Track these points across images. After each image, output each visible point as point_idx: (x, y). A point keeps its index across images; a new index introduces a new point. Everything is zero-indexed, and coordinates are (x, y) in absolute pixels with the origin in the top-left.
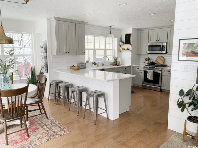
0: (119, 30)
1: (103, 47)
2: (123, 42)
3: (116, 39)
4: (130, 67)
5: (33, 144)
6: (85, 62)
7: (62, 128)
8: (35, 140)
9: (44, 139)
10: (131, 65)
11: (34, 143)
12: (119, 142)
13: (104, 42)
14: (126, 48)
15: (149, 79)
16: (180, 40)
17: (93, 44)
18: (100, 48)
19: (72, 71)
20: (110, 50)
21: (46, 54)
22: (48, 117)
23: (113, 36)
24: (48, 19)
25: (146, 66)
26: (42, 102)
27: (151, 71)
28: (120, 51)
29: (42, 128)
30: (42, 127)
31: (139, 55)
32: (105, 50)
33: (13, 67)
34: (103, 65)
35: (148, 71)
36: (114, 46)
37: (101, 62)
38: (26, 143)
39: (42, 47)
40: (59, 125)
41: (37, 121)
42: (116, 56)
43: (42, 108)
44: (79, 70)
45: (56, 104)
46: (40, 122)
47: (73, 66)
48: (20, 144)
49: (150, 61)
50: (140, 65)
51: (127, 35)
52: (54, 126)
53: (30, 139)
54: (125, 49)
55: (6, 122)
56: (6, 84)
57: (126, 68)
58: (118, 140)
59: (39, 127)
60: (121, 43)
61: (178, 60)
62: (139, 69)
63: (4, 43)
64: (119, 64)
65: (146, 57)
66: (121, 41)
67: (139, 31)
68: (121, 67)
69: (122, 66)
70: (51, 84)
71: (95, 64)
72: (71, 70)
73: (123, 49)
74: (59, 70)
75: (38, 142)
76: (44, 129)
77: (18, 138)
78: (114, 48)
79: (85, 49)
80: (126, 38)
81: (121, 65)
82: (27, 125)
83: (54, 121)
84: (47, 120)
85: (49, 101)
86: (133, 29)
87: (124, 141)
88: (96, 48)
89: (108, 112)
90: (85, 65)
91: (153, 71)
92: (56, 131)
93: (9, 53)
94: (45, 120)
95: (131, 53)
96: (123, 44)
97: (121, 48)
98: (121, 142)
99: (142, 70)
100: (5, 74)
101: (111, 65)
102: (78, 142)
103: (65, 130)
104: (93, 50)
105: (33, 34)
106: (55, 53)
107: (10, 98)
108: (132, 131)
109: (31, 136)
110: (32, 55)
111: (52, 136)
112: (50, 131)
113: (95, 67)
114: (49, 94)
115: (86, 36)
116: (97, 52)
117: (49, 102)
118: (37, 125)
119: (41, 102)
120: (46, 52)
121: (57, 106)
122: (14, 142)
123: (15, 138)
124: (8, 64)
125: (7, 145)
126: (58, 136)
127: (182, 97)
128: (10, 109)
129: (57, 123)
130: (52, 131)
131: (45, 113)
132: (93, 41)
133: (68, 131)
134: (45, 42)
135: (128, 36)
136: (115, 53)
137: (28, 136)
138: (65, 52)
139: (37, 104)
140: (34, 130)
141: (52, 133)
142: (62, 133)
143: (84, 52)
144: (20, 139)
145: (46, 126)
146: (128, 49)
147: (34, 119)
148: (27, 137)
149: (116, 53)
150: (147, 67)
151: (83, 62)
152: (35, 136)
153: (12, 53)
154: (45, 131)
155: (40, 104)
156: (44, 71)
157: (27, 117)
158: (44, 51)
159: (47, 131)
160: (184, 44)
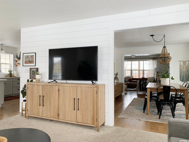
0: (15, 48)
2: (18, 58)
3: (12, 55)
16: (23, 54)
20: (6, 64)
28: (16, 65)
36: (10, 61)
42: (12, 69)
54: (20, 64)
60: (16, 59)
61: (23, 66)
64: (13, 76)
66: (17, 57)
68: (13, 78)
73: (18, 64)
78: (10, 63)
101: (5, 77)
136: (11, 66)
160: (25, 56)
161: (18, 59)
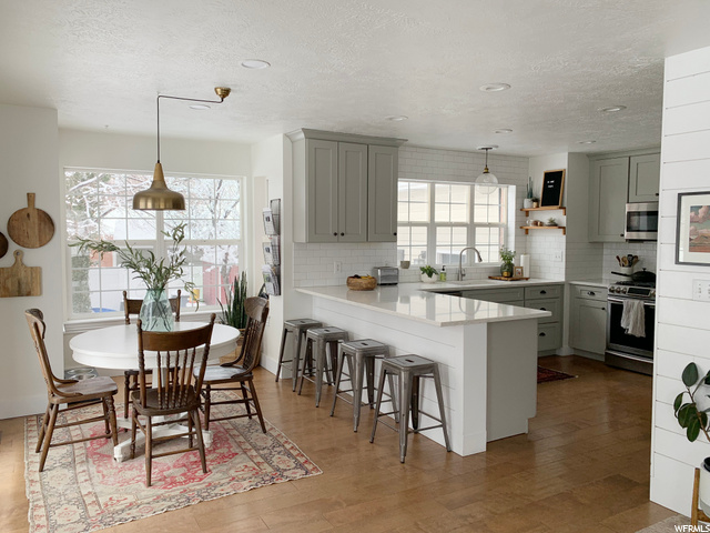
0: (524, 160)
1: (461, 215)
2: (536, 200)
3: (513, 189)
4: (560, 286)
5: (216, 491)
6: (399, 264)
7: (302, 460)
8: (222, 482)
9: (246, 484)
10: (563, 280)
11: (218, 491)
12: (464, 517)
13: (466, 199)
14: (546, 222)
15: (629, 332)
16: (680, 195)
17: (426, 207)
18: (453, 220)
19: (351, 292)
20: (489, 225)
21: (276, 238)
22: (267, 428)
23: (495, 180)
24: (287, 136)
25: (619, 283)
26: (252, 377)
27: (636, 302)
28: (527, 230)
29: (244, 456)
30: (245, 453)
31: (597, 245)
32: (471, 227)
33: (179, 272)
34: (461, 275)
35: (625, 302)
36: (504, 213)
37: (453, 266)
38: (198, 487)
39: (268, 219)
40: (295, 453)
41: (233, 436)
42: (512, 248)
43: (250, 399)
44: (372, 289)
45: (297, 394)
46: (241, 439)
47: (357, 277)
48: (180, 488)
49: (637, 268)
50: (600, 280)
51: (548, 176)
52: (279, 453)
53: (208, 479)
54: (542, 224)
55: (151, 426)
56: (160, 320)
57: (544, 290)
58: (463, 511)
59: (237, 451)
60: (527, 203)
61: (677, 262)
62: (592, 293)
63: (162, 207)
64: (519, 276)
65: (623, 253)
66: (530, 195)
67: (593, 161)
68: (524, 287)
69: (531, 282)
70: (286, 331)
71: (430, 272)
72: (348, 289)
73: (536, 223)
74: (313, 288)
75: (228, 489)
76: (251, 458)
77: (178, 473)
78: (504, 220)
79: (395, 224)
80: (545, 184)
81: (527, 279)
82: (205, 442)
83: (282, 441)
84: (264, 435)
85: (280, 383)
86: (571, 155)
87: (480, 516)
88: (438, 219)
89: (450, 427)
90: (397, 277)
91: (642, 303)
92: (282, 467)
93: (174, 236)
94: (257, 436)
95: (563, 238)
96: (538, 207)
97: (530, 221)
98: (471, 520)
99: (604, 300)
100: (158, 292)
101: (490, 278)
102: (339, 504)
103: (310, 467)
104: (425, 228)
105: (245, 178)
106: (302, 237)
107: (163, 354)
108: (518, 492)
109: (214, 471)
110: (240, 242)
111: (268, 478)
112: (266, 465)
113: (429, 283)
114: (281, 362)
115: (400, 184)
116: (442, 235)
117: (278, 387)
118: (234, 445)
119: (250, 379)
120: (278, 231)
121: (301, 399)
122: (168, 480)
123: (171, 471)
124: (167, 265)
125: (150, 485)
126: (284, 480)
127: (693, 388)
128: (162, 390)
129: (288, 446)
130: (270, 464)
131: (259, 413)
132: (427, 198)
133: (318, 471)
134: (276, 204)
135: (554, 179)
136: (507, 235)
137: (205, 472)
138: (331, 233)
139: (238, 385)
140: (223, 458)
141: (269, 469)
142: (299, 474)
143: (392, 233)
144: (184, 475)
145: (257, 450)
146: (553, 224)
147: (227, 431)
148: (201, 473)
149: (512, 238)
150: (622, 287)
151: (391, 265)
152: (224, 473)
153: (180, 234)
154: (251, 464)
155: (247, 386)
156: (270, 289)
157: (208, 421)
158: (271, 229)
159: (258, 464)
160: (695, 209)
161: (535, 204)
